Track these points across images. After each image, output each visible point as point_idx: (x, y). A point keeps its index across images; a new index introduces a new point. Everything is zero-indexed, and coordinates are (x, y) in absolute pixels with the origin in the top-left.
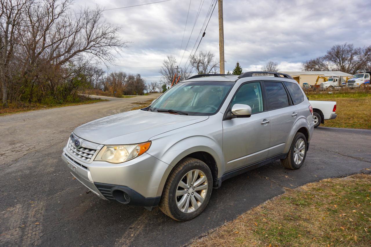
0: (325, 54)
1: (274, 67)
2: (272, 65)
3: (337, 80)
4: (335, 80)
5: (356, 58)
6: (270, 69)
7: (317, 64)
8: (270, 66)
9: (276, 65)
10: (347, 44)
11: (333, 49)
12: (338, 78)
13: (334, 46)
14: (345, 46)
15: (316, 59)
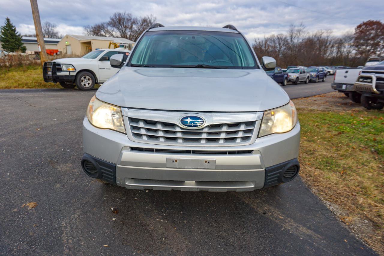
0: (108, 20)
1: (53, 28)
2: (49, 26)
3: (127, 47)
4: (126, 47)
5: (135, 27)
6: (47, 30)
7: (102, 30)
8: (46, 27)
9: (54, 26)
10: (127, 13)
11: (115, 16)
12: (128, 45)
13: (115, 13)
14: (125, 14)
15: (100, 24)
